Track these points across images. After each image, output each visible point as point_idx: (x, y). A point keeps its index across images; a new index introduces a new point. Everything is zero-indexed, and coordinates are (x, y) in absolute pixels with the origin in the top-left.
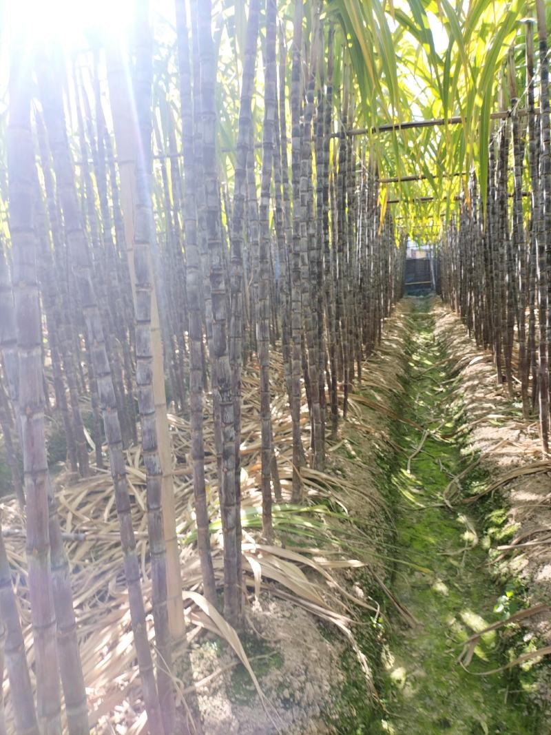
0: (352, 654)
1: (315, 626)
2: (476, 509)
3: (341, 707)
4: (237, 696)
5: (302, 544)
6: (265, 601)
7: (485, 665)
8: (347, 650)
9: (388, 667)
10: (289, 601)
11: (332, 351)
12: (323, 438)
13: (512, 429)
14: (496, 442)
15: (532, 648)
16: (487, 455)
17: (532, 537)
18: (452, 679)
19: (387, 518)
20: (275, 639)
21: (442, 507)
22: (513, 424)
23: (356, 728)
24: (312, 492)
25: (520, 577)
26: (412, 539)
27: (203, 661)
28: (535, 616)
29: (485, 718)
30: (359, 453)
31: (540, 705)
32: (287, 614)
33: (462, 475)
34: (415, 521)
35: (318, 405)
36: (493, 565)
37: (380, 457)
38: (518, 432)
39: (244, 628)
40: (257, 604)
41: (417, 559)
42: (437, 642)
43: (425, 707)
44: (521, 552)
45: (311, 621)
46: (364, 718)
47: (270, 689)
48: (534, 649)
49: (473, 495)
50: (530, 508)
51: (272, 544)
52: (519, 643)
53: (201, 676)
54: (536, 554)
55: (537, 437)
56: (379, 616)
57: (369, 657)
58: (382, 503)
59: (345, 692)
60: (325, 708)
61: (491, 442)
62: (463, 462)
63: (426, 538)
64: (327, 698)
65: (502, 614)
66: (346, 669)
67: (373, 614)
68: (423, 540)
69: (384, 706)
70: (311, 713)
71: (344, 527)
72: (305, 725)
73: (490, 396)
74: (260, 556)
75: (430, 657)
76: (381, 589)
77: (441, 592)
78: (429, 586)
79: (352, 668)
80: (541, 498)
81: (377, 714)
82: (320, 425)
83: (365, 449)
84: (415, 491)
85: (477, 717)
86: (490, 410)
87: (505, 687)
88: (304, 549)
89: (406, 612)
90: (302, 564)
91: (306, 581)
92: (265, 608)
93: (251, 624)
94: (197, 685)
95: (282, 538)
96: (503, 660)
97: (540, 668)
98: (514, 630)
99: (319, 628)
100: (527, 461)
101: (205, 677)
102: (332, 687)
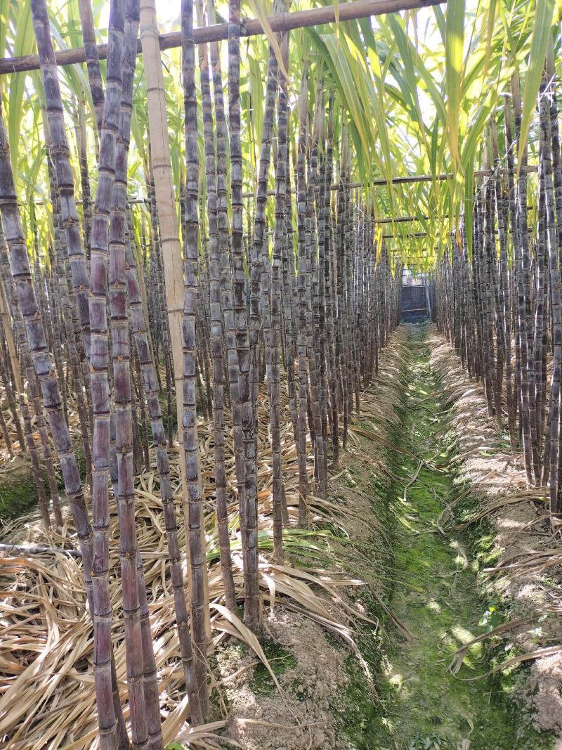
0: (355, 660)
1: (323, 635)
2: (467, 535)
3: (347, 703)
4: (260, 690)
5: (309, 565)
6: (279, 612)
7: (472, 673)
8: (351, 656)
9: (387, 674)
10: (299, 613)
11: (333, 387)
12: (326, 469)
13: (500, 460)
14: (485, 472)
15: (511, 657)
16: (477, 486)
17: (514, 560)
18: (443, 684)
19: (385, 543)
20: (289, 644)
21: (435, 533)
22: (501, 456)
23: (360, 722)
24: (317, 518)
25: (504, 596)
26: (408, 563)
27: (229, 661)
28: (514, 629)
29: (472, 716)
30: (358, 481)
31: (518, 704)
32: (298, 624)
33: (454, 504)
34: (410, 546)
35: (321, 438)
36: (481, 586)
37: (377, 486)
38: (505, 463)
39: (263, 635)
40: (272, 614)
41: (413, 580)
42: (430, 653)
43: (419, 707)
44: (505, 574)
45: (320, 631)
46: (367, 714)
47: (287, 685)
48: (513, 657)
49: (464, 522)
50: (513, 534)
51: (283, 564)
52: (501, 653)
53: (227, 673)
54: (517, 575)
55: (523, 468)
56: (378, 629)
57: (371, 665)
58: (381, 529)
59: (349, 691)
60: (333, 703)
61: (480, 473)
62: (456, 491)
63: (421, 561)
64: (334, 695)
65: (486, 627)
66: (351, 673)
67: (373, 627)
68: (418, 564)
69: (384, 705)
70: (321, 706)
71: (346, 550)
72: (317, 715)
73: (481, 429)
74: (272, 574)
75: (424, 665)
76: (380, 606)
77: (434, 610)
78: (423, 605)
79: (355, 672)
80: (523, 525)
81: (377, 712)
82: (323, 456)
83: (364, 478)
84: (411, 518)
85: (464, 715)
86: (480, 442)
87: (489, 691)
88: (311, 569)
89: (403, 627)
90: (311, 581)
91: (314, 596)
92: (279, 619)
93: (269, 631)
94: (225, 680)
95: (291, 559)
96: (488, 667)
97: (518, 673)
98: (497, 641)
99: (327, 637)
100: (513, 491)
101: (231, 674)
102: (339, 686)
